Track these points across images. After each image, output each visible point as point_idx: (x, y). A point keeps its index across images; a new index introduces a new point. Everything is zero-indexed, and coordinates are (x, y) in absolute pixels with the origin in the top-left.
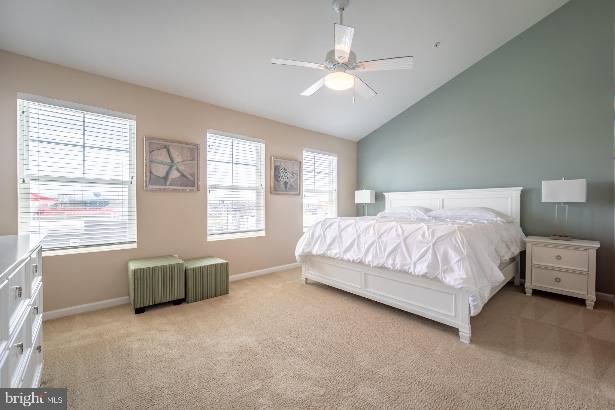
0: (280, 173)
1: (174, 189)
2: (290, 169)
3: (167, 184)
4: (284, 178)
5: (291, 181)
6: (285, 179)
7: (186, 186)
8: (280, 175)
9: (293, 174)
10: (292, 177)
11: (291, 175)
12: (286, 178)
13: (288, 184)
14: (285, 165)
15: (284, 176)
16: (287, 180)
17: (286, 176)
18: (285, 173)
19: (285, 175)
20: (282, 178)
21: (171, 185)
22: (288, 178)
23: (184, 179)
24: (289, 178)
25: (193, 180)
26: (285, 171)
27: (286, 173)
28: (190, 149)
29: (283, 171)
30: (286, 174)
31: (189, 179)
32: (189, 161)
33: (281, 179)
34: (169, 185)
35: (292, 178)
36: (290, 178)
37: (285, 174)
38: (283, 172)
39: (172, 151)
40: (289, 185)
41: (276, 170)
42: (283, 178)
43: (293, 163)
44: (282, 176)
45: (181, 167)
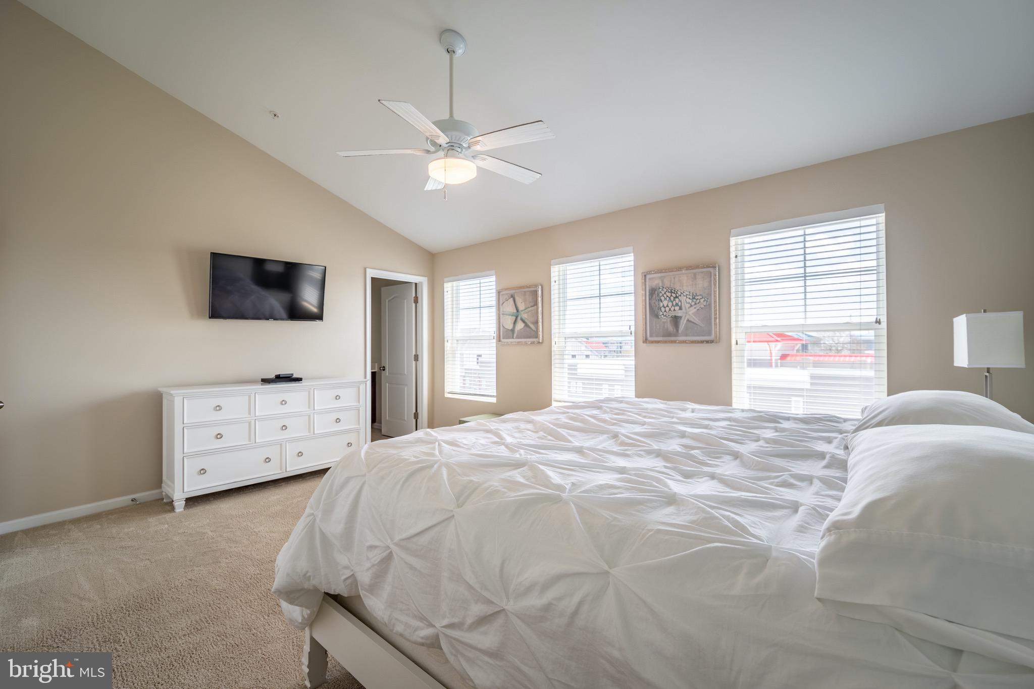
0: (661, 301)
1: (518, 342)
2: (685, 288)
3: (514, 337)
4: (672, 309)
5: (690, 313)
6: (674, 310)
7: (529, 337)
8: (661, 305)
9: (694, 298)
10: (693, 303)
11: (690, 301)
12: (677, 308)
13: (682, 321)
14: (672, 282)
15: (670, 304)
16: (679, 313)
17: (677, 305)
18: (672, 298)
19: (672, 302)
20: (667, 309)
21: (518, 337)
22: (681, 309)
23: (528, 329)
24: (683, 308)
25: (535, 329)
26: (674, 295)
27: (677, 297)
28: (531, 292)
29: (669, 294)
30: (677, 300)
31: (531, 329)
32: (532, 307)
33: (665, 311)
34: (516, 338)
35: (691, 306)
36: (687, 307)
37: (674, 300)
38: (668, 298)
39: (517, 299)
40: (683, 324)
41: (652, 297)
42: (670, 310)
43: (695, 274)
44: (667, 306)
45: (525, 316)
